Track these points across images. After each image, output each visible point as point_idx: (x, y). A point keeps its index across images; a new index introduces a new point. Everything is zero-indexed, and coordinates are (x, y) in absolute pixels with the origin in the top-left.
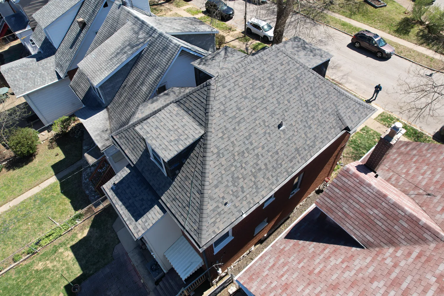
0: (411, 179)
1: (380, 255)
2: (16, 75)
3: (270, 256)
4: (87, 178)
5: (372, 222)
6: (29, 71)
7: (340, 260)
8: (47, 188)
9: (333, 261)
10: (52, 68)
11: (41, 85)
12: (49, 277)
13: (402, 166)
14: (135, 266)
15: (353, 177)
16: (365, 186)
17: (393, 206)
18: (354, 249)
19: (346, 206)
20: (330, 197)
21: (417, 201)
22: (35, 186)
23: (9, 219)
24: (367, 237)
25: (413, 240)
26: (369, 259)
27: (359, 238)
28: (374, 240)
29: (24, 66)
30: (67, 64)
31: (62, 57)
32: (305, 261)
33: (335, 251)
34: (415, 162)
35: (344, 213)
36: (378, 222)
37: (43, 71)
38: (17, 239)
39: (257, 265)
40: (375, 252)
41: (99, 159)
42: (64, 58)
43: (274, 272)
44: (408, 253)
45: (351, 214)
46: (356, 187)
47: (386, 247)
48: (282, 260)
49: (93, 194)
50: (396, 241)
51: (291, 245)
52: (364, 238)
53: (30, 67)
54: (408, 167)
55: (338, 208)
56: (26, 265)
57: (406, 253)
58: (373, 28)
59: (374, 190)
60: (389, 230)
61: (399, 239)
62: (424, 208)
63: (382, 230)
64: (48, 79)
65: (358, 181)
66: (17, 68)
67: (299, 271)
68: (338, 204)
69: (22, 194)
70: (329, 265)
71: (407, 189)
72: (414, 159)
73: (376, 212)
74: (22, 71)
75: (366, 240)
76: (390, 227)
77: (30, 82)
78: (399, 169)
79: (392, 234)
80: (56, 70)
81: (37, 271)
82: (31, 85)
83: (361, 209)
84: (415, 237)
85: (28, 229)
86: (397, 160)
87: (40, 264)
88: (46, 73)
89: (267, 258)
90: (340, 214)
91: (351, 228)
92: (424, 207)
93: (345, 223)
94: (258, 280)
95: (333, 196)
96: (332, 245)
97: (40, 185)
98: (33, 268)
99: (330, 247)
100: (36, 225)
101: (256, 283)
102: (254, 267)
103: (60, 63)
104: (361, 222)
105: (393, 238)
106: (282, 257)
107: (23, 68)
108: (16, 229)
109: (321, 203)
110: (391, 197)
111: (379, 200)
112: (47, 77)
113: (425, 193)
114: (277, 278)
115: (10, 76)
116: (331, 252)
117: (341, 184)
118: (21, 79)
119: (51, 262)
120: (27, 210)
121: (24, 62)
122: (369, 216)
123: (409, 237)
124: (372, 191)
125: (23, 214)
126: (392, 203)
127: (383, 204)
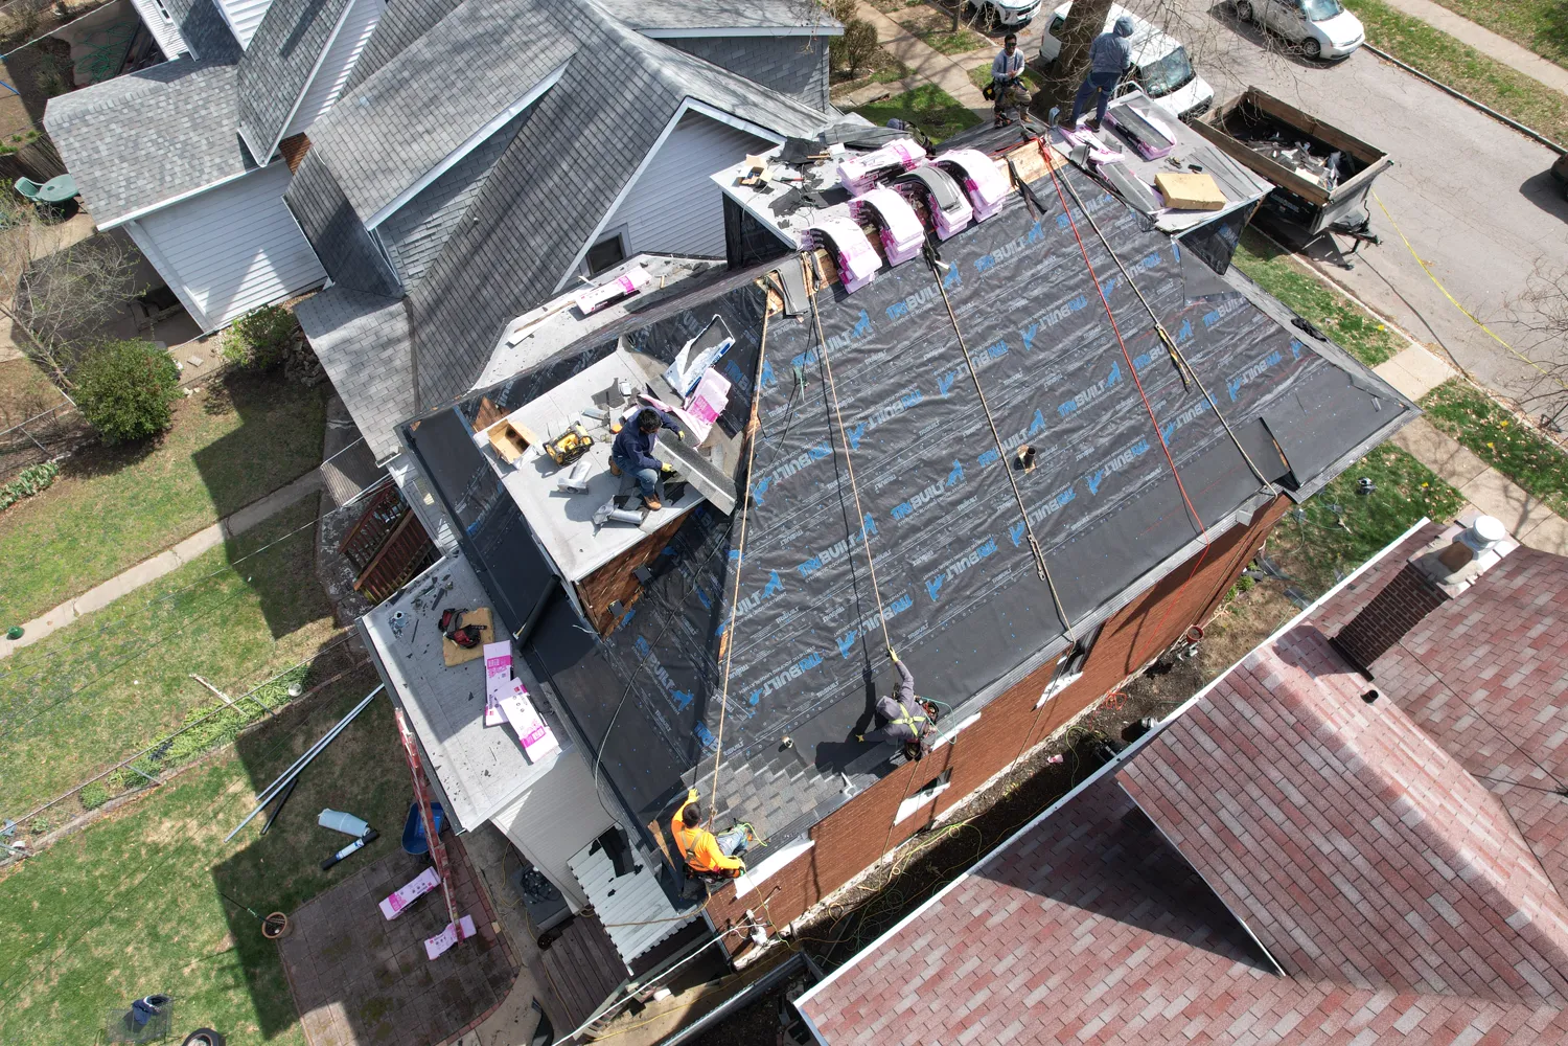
0: (1509, 714)
1: (1335, 1015)
2: (98, 143)
3: (930, 936)
4: (336, 538)
5: (1322, 882)
6: (144, 128)
7: (1181, 1004)
8: (198, 560)
9: (1156, 1005)
10: (225, 122)
11: (183, 187)
12: (194, 875)
13: (1481, 651)
14: (478, 870)
15: (1275, 703)
16: (1315, 742)
17: (1413, 838)
18: (1240, 968)
19: (1233, 806)
20: (1175, 763)
21: (1516, 813)
22: (160, 551)
23: (70, 658)
24: (1297, 933)
25: (1470, 977)
26: (1290, 1021)
27: (1266, 934)
28: (1319, 952)
29: (125, 111)
30: (278, 113)
31: (261, 85)
32: (1053, 981)
33: (1167, 962)
34: (1535, 644)
35: (1222, 831)
36: (1347, 889)
37: (192, 134)
38: (95, 732)
39: (880, 964)
40: (1318, 999)
41: (371, 488)
42: (269, 87)
43: (935, 1006)
44: (1445, 1026)
45: (1246, 839)
46: (1281, 742)
47: (1363, 984)
48: (972, 964)
49: (353, 600)
50: (1406, 971)
51: (1014, 906)
52: (1283, 938)
53: (150, 114)
54: (1503, 661)
55: (1202, 810)
56: (119, 823)
57: (1436, 1023)
58: (1471, 23)
59: (1348, 765)
60: (1382, 925)
61: (1417, 964)
62: (1539, 849)
63: (1358, 920)
64: (209, 164)
65: (1292, 720)
66: (102, 118)
67: (1025, 1018)
68: (1203, 793)
69: (117, 574)
70: (1138, 1018)
71: (1486, 752)
72: (1537, 631)
73: (1345, 847)
74: (119, 130)
75: (1291, 947)
76: (1388, 912)
77: (147, 175)
78: (1470, 661)
79: (1393, 942)
80: (239, 130)
81: (155, 849)
82: (151, 186)
83: (1288, 826)
84: (1481, 968)
85: (130, 700)
86: (1465, 622)
87: (167, 824)
88: (204, 142)
89: (920, 943)
90: (1204, 830)
91: (1241, 891)
92: (1540, 844)
93: (1221, 868)
94: (877, 1026)
95: (1191, 763)
96: (1160, 938)
97: (177, 548)
98: (142, 838)
99: (1151, 943)
100: (157, 689)
101: (868, 1033)
102: (871, 970)
103: (255, 105)
104: (1281, 875)
105: (1393, 958)
106: (973, 950)
107: (122, 118)
108: (94, 694)
109: (1141, 780)
110: (1410, 802)
111: (1361, 806)
112: (207, 158)
113: (1552, 784)
114: (942, 1030)
115: (77, 145)
116: (1153, 964)
117: (1227, 723)
118: (117, 161)
119: (201, 826)
120: (132, 633)
121: (128, 95)
122: (1316, 860)
123: (1457, 965)
124: (1341, 769)
125: (116, 646)
126: (1411, 824)
127: (1378, 822)
